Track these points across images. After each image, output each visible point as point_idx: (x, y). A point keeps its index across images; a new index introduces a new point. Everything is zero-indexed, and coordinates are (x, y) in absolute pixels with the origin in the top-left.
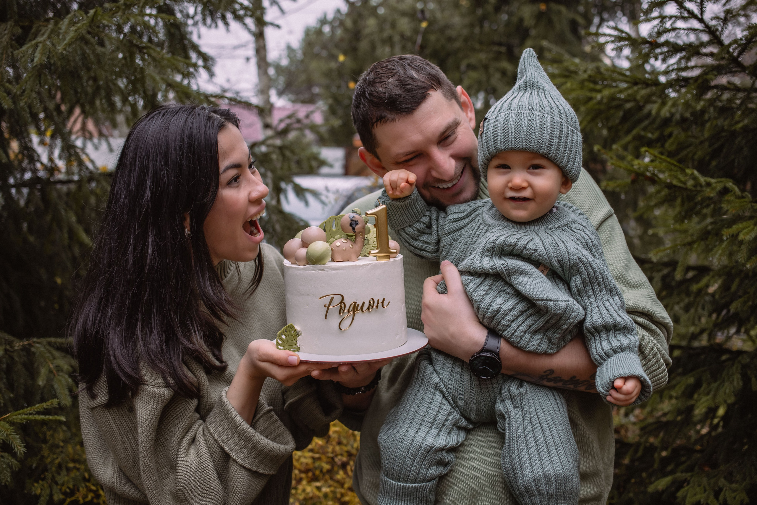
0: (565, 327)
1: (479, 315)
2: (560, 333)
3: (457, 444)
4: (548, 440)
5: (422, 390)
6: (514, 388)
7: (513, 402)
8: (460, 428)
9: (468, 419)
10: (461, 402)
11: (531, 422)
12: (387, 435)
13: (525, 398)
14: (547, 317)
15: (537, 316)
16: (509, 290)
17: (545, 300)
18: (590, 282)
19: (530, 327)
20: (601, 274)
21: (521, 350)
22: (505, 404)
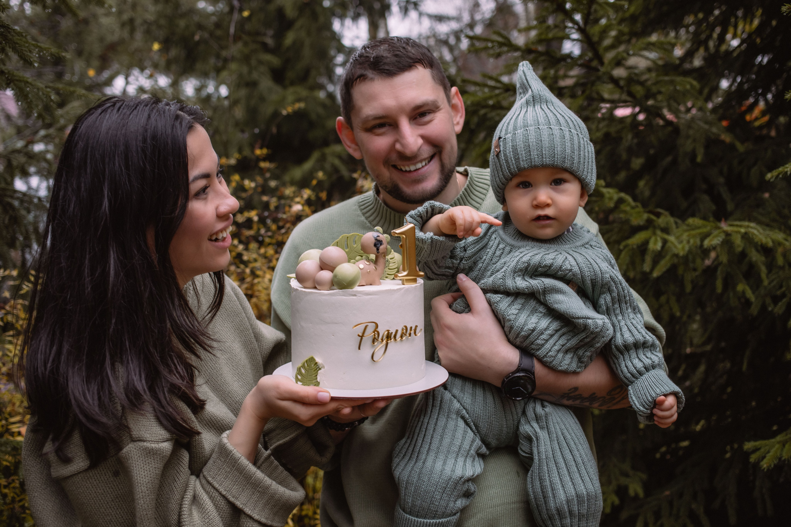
1: (511, 335)
3: (474, 474)
7: (538, 423)
8: (479, 455)
11: (558, 443)
13: (550, 418)
14: (583, 335)
16: (541, 309)
17: (584, 318)
19: (563, 345)
21: (552, 369)
22: (531, 426)
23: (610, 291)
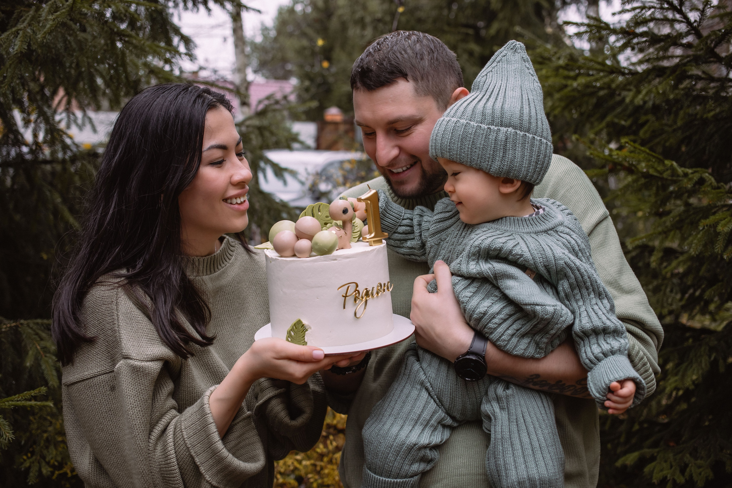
0: (553, 332)
1: (466, 316)
2: (548, 338)
3: (441, 442)
4: (533, 443)
5: (408, 387)
6: (500, 390)
7: (499, 404)
8: (444, 426)
9: (453, 418)
10: (446, 400)
11: (517, 425)
12: (371, 429)
13: (511, 400)
14: (534, 322)
15: (525, 320)
16: (497, 293)
17: (533, 305)
18: (578, 286)
19: (517, 330)
20: (589, 278)
21: (508, 353)
22: (492, 405)
23: (566, 276)
